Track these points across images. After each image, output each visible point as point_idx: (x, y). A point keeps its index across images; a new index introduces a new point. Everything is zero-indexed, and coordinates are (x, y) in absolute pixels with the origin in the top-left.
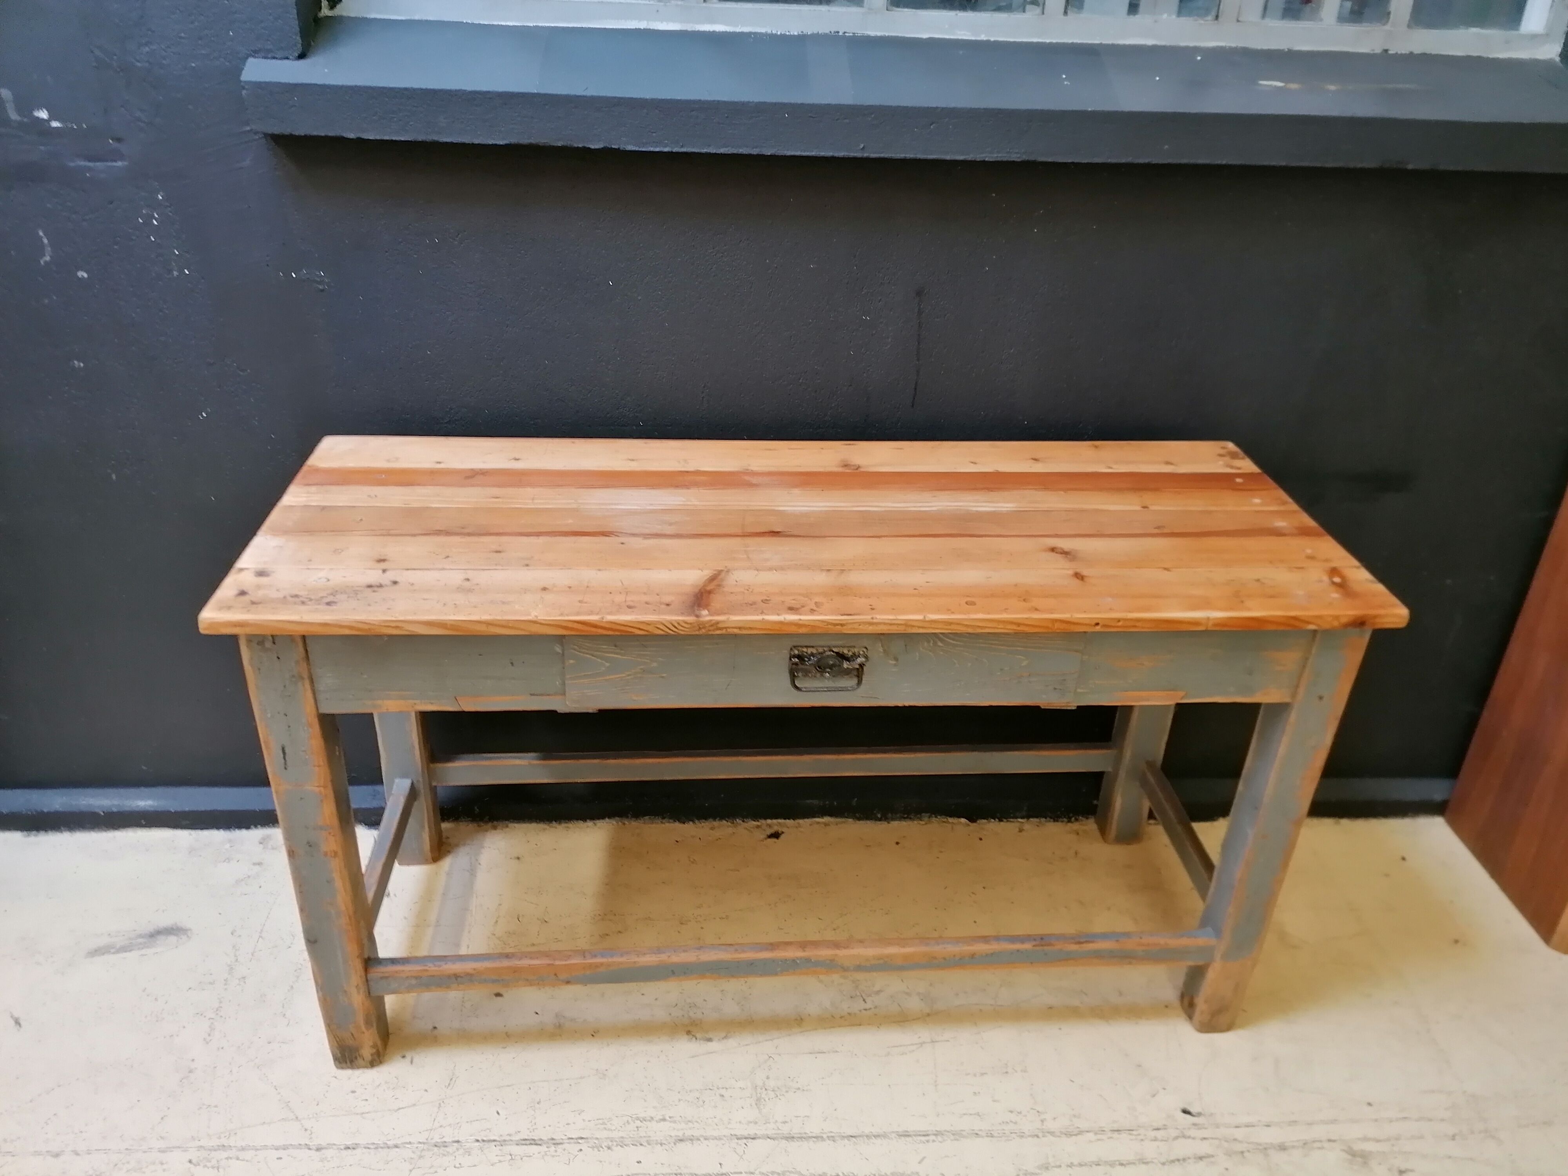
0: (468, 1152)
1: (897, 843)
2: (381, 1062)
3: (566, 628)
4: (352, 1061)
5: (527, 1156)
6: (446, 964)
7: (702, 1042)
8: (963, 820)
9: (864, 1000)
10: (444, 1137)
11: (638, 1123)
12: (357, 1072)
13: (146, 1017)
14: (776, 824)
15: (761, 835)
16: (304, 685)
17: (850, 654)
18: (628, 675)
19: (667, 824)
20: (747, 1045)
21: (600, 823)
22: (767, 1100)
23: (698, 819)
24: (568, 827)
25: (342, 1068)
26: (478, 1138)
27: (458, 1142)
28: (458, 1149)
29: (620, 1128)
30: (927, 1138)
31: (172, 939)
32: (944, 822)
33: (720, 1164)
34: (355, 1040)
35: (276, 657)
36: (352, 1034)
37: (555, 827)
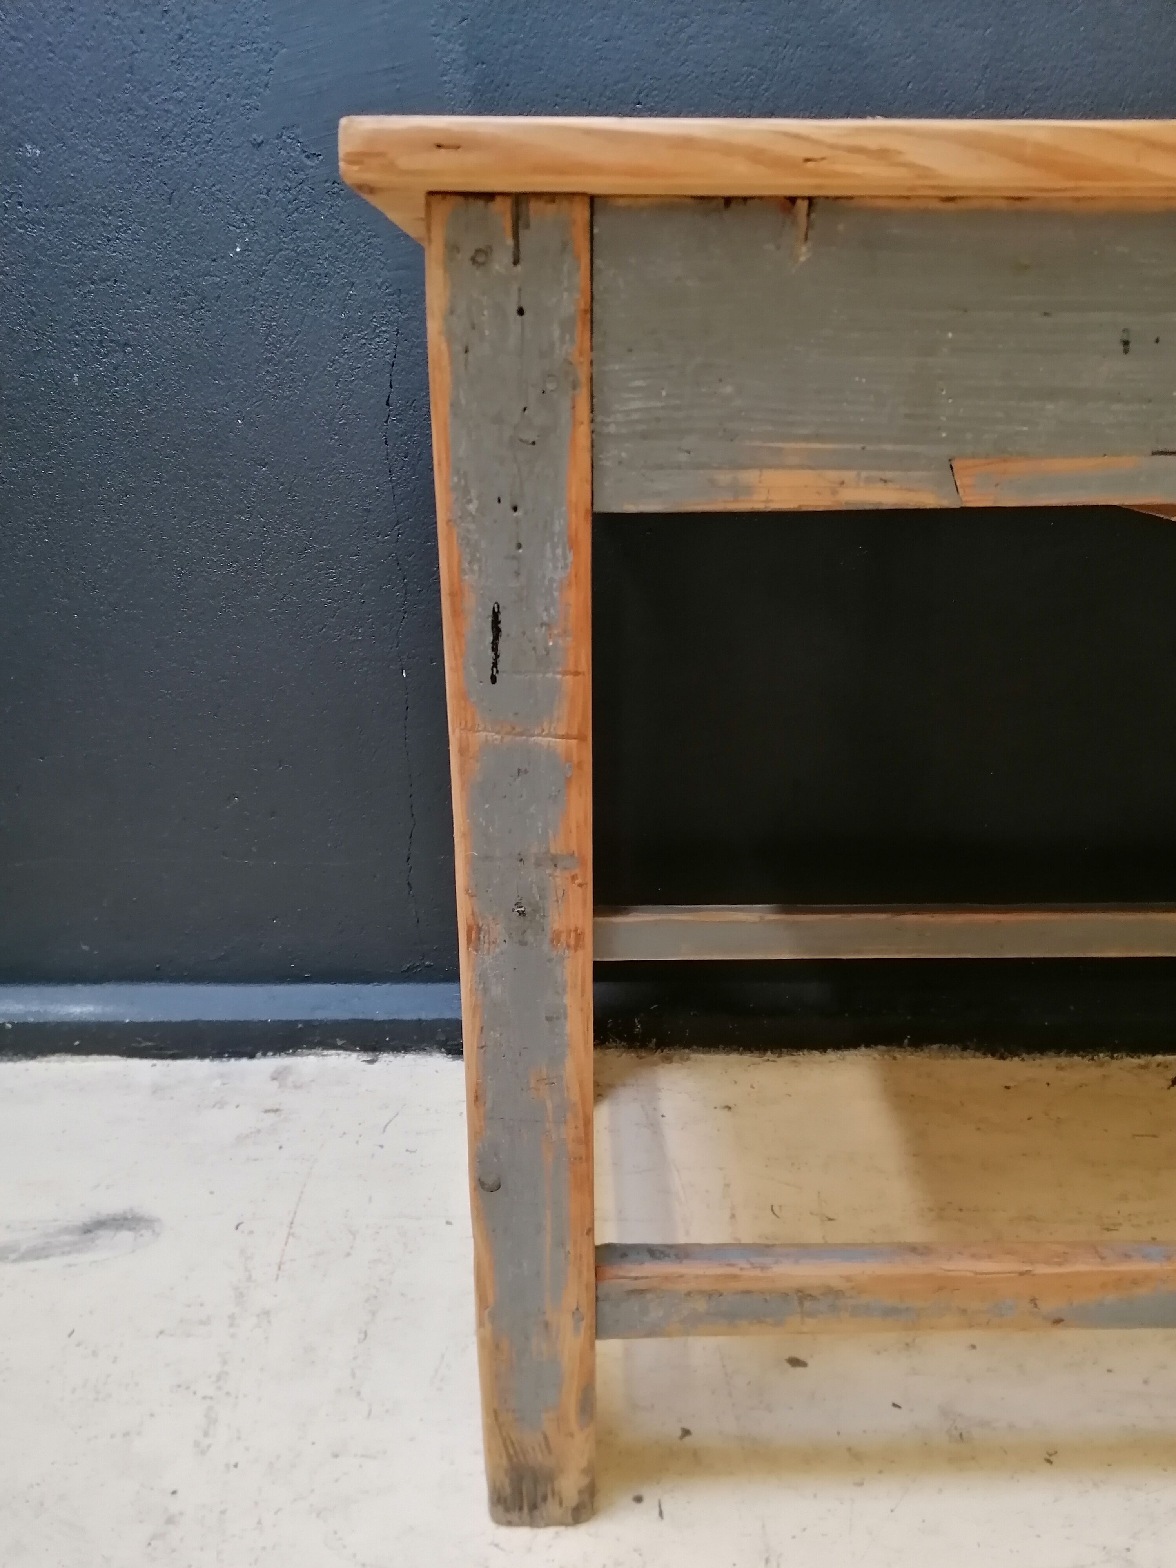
2: (593, 1512)
4: (534, 1507)
6: (776, 1262)
12: (544, 1535)
13: (74, 1391)
15: (1156, 1079)
16: (574, 406)
19: (973, 1060)
21: (851, 1055)
23: (1029, 1053)
25: (510, 1523)
31: (126, 1236)
34: (550, 1451)
35: (514, 309)
36: (546, 1438)
37: (774, 1061)
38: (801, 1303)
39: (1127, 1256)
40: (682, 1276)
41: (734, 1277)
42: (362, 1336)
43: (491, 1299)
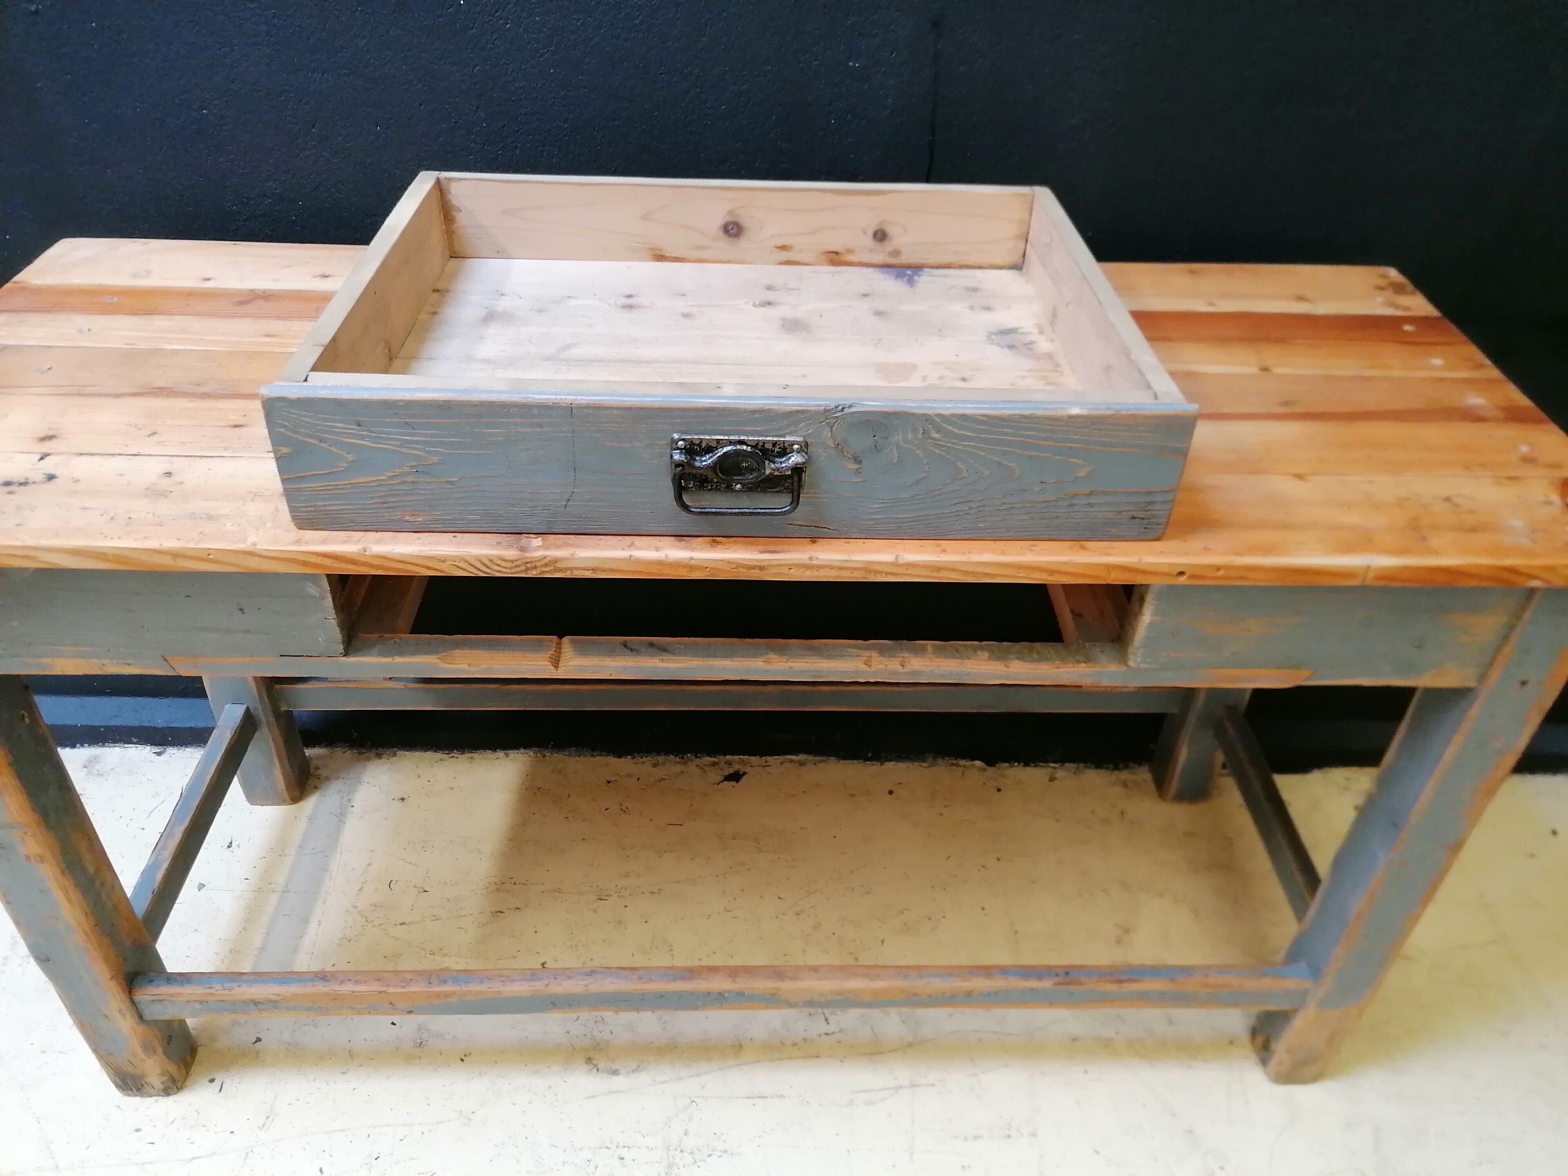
1: (891, 792)
2: (179, 1089)
7: (604, 1075)
8: (978, 763)
9: (826, 1020)
12: (148, 1101)
14: (736, 762)
15: (715, 775)
19: (598, 758)
20: (663, 1082)
22: (681, 1167)
23: (639, 754)
24: (472, 758)
25: (129, 1095)
32: (953, 764)
34: (135, 1067)
36: (130, 1061)
38: (256, 1005)
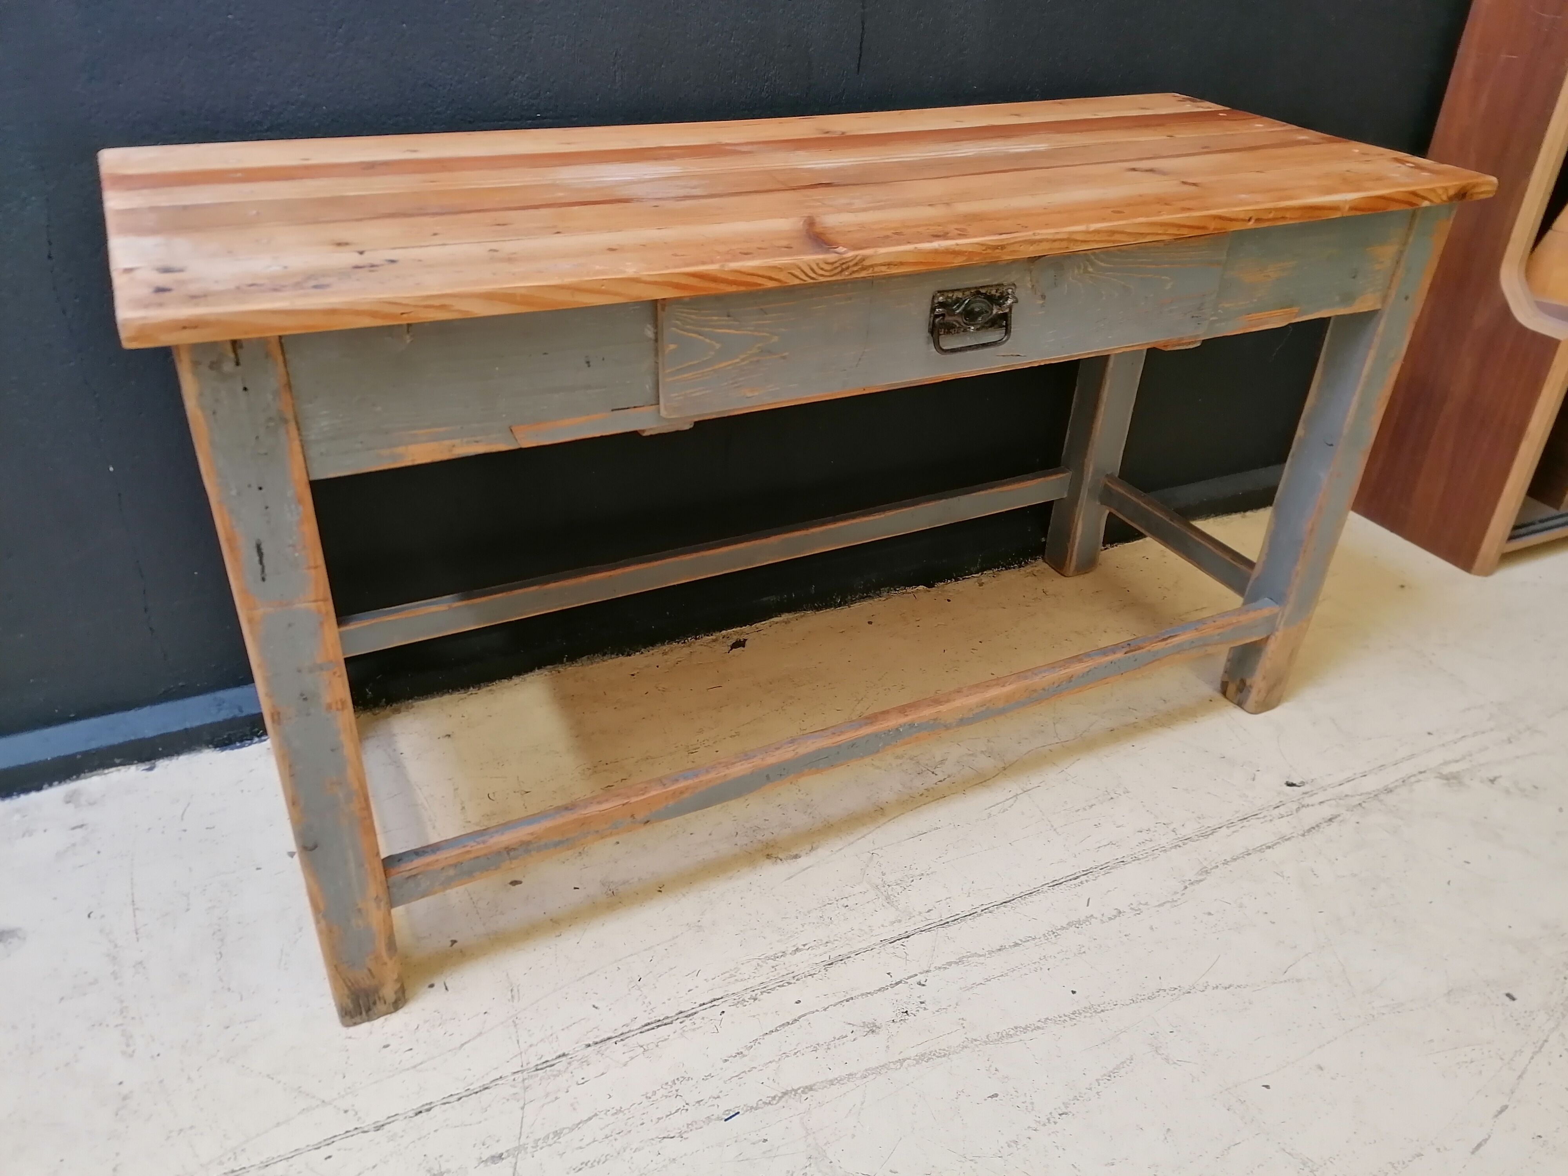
0: (585, 1061)
1: (870, 623)
2: (405, 1001)
3: (677, 286)
4: (368, 1010)
5: (662, 1041)
6: (492, 837)
8: (921, 587)
9: (933, 773)
10: (542, 1056)
11: (771, 963)
12: (378, 1023)
14: (734, 633)
15: (722, 647)
16: (288, 432)
17: (998, 294)
18: (743, 360)
19: (610, 661)
21: (530, 677)
23: (644, 648)
25: (355, 1024)
26: (587, 1043)
27: (564, 1055)
28: (569, 1063)
29: (754, 975)
30: (1078, 880)
33: (889, 974)
34: (374, 977)
35: (241, 388)
36: (370, 970)
37: (476, 694)
38: (508, 854)
39: (677, 780)
40: (437, 861)
41: (468, 852)
42: (219, 956)
43: (322, 907)
